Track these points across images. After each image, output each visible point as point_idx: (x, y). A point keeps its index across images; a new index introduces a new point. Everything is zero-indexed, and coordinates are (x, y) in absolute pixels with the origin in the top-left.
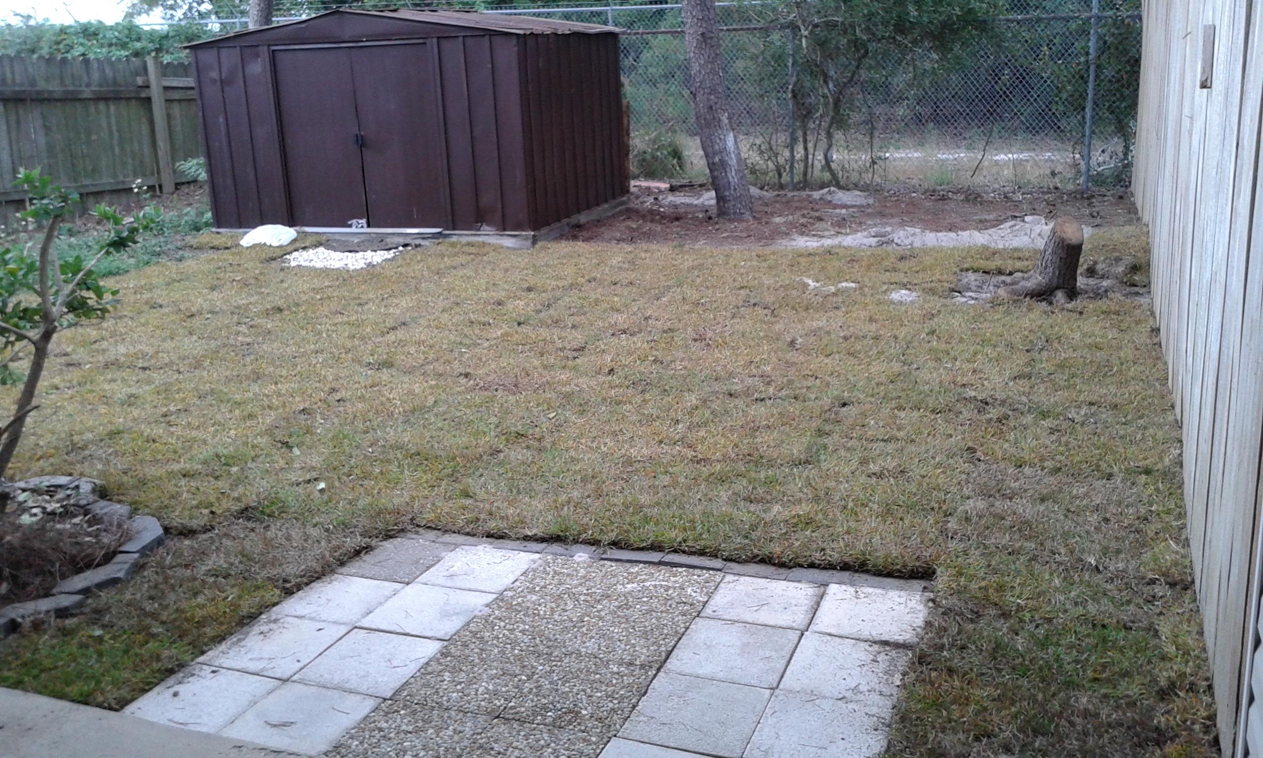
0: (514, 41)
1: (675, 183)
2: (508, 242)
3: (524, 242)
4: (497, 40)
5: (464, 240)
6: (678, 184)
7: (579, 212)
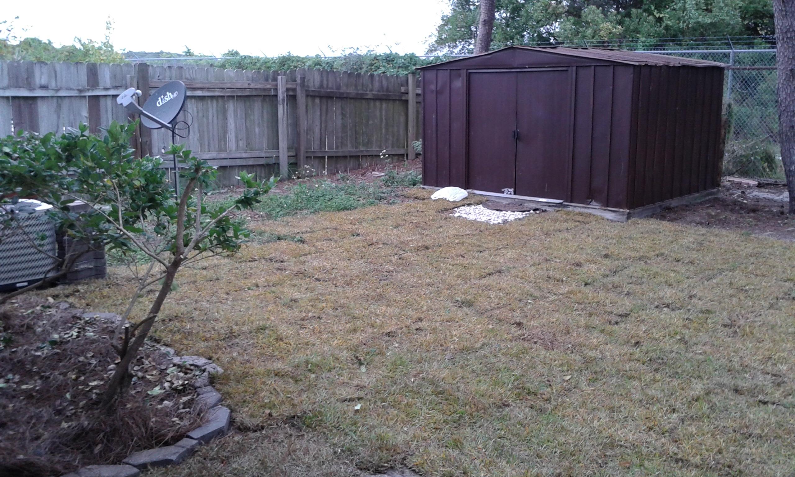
0: (631, 70)
1: (763, 180)
2: (609, 215)
3: (621, 217)
4: (620, 70)
5: (577, 210)
6: (766, 182)
7: (672, 198)
